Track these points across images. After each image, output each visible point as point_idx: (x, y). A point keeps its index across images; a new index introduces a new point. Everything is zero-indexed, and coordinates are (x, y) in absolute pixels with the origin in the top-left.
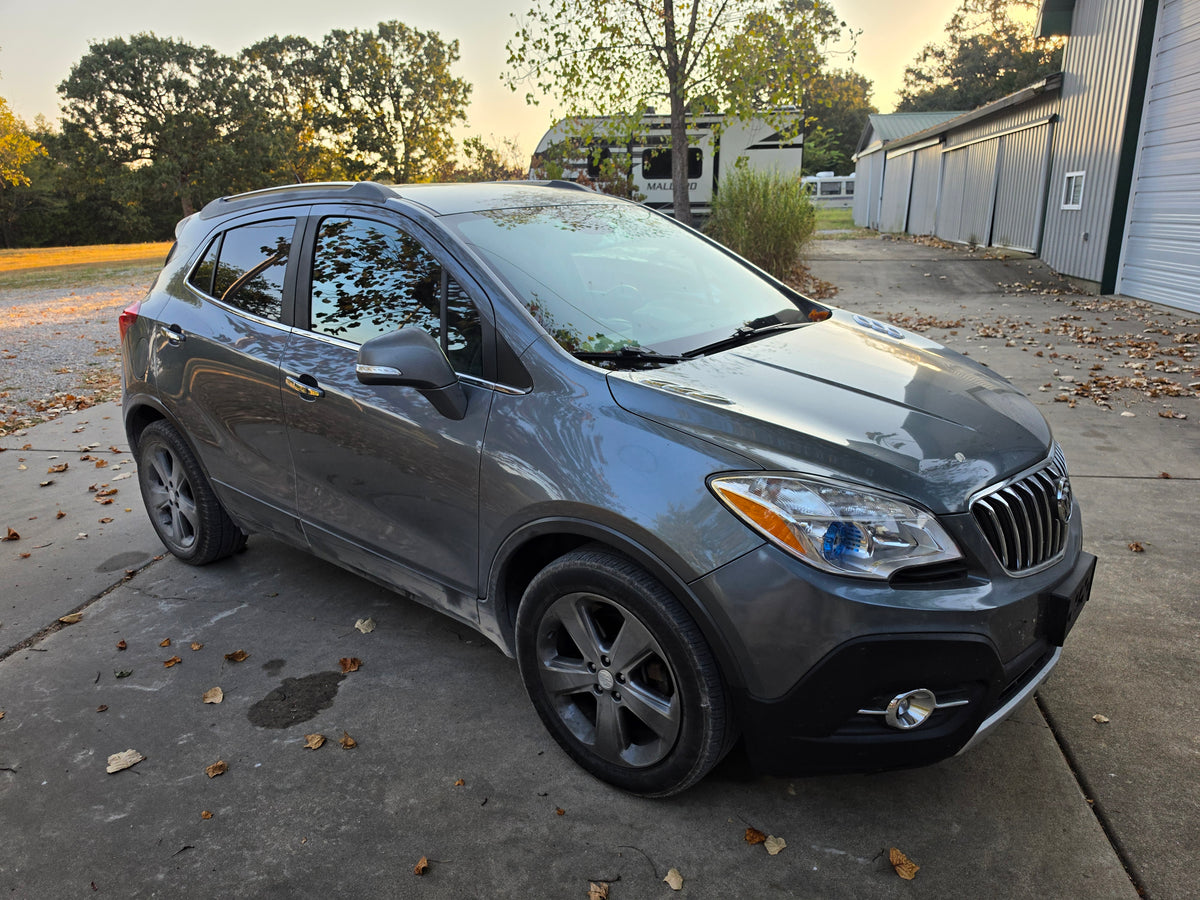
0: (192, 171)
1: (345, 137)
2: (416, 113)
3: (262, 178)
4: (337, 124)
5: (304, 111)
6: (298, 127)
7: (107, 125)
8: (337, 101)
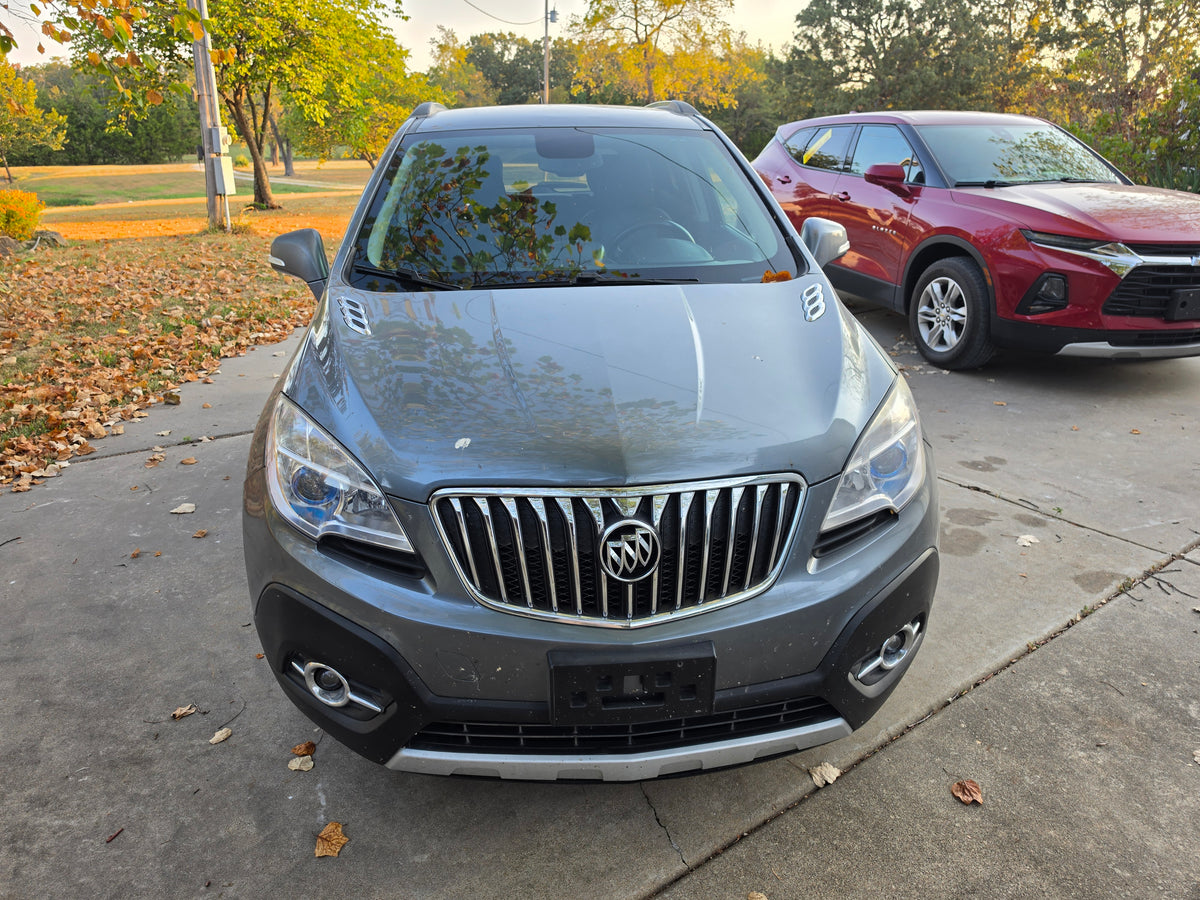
0: (891, 94)
1: (1072, 54)
2: (1169, 23)
3: (957, 101)
4: (1063, 40)
5: (1030, 27)
6: (1018, 46)
7: (829, 50)
8: (1070, 14)
